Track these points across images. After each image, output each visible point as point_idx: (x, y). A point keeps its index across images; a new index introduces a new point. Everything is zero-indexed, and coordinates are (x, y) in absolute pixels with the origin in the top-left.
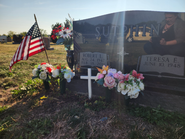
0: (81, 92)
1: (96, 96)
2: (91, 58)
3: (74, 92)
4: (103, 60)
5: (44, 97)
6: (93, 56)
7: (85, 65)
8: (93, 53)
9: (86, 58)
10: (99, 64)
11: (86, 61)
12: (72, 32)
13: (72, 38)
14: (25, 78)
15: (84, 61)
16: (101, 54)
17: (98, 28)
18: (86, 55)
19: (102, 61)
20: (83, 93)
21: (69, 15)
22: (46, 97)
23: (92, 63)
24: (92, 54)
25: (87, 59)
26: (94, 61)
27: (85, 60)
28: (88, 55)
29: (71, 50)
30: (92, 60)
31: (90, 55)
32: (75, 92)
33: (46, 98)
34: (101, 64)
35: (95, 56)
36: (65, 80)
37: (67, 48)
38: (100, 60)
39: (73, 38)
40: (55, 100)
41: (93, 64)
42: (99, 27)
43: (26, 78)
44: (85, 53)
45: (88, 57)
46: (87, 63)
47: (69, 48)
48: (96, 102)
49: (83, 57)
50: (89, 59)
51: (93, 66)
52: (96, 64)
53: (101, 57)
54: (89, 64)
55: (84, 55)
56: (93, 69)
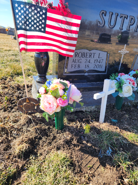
2: (86, 58)
4: (101, 61)
6: (90, 56)
7: (77, 69)
8: (91, 52)
9: (79, 58)
10: (96, 66)
11: (78, 63)
15: (75, 63)
16: (100, 52)
17: (103, 13)
18: (80, 55)
23: (86, 66)
24: (89, 52)
25: (80, 61)
26: (89, 62)
30: (87, 61)
31: (85, 55)
34: (98, 67)
35: (92, 56)
41: (88, 67)
44: (78, 51)
45: (82, 58)
46: (79, 66)
49: (75, 57)
50: (83, 60)
51: (87, 70)
52: (92, 67)
53: (99, 57)
54: (82, 68)
55: (77, 55)
56: (86, 74)
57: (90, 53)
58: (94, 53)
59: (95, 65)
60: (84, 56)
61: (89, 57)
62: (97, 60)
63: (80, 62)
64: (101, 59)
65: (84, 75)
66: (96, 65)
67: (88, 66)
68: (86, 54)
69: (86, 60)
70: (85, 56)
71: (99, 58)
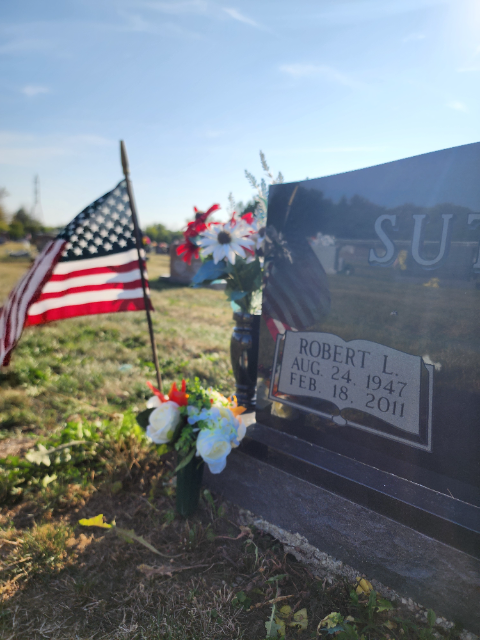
0: (271, 522)
1: (340, 563)
2: (335, 364)
3: (241, 511)
4: (397, 387)
5: (97, 521)
6: (349, 358)
7: (305, 392)
8: (350, 344)
9: (313, 359)
10: (376, 402)
11: (309, 375)
12: (262, 233)
13: (257, 262)
14: (79, 398)
15: (301, 372)
16: (388, 351)
17: (386, 220)
18: (315, 347)
19: (391, 391)
20: (281, 531)
21: (262, 156)
22: (106, 525)
23: (338, 391)
24: (345, 344)
25: (315, 367)
26: (348, 380)
27: (305, 368)
28: (324, 350)
29: (252, 312)
30: (340, 375)
31: (332, 352)
32: (244, 515)
33: (106, 529)
34: (384, 405)
35: (357, 360)
36: (198, 463)
37: (237, 302)
38: (383, 384)
39: (262, 260)
40: (141, 547)
41: (343, 396)
42: (393, 219)
43: (81, 402)
44: (310, 336)
45: (319, 359)
46: (313, 384)
47: (246, 304)
48: (331, 620)
49: (301, 352)
50: (326, 366)
51: (341, 405)
52: (358, 400)
53: (387, 370)
54: (324, 392)
55: (305, 347)
56: (340, 421)
57: (348, 349)
58: (364, 353)
59: (370, 398)
60: (326, 355)
61: (347, 363)
62: (377, 380)
63: (315, 371)
64: (393, 378)
65: (331, 421)
66: (377, 398)
67: (342, 392)
68: (333, 348)
69: (335, 370)
70: (333, 355)
71: (384, 371)
